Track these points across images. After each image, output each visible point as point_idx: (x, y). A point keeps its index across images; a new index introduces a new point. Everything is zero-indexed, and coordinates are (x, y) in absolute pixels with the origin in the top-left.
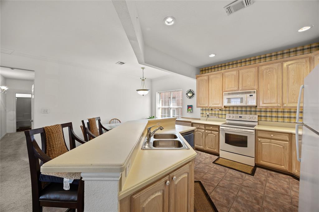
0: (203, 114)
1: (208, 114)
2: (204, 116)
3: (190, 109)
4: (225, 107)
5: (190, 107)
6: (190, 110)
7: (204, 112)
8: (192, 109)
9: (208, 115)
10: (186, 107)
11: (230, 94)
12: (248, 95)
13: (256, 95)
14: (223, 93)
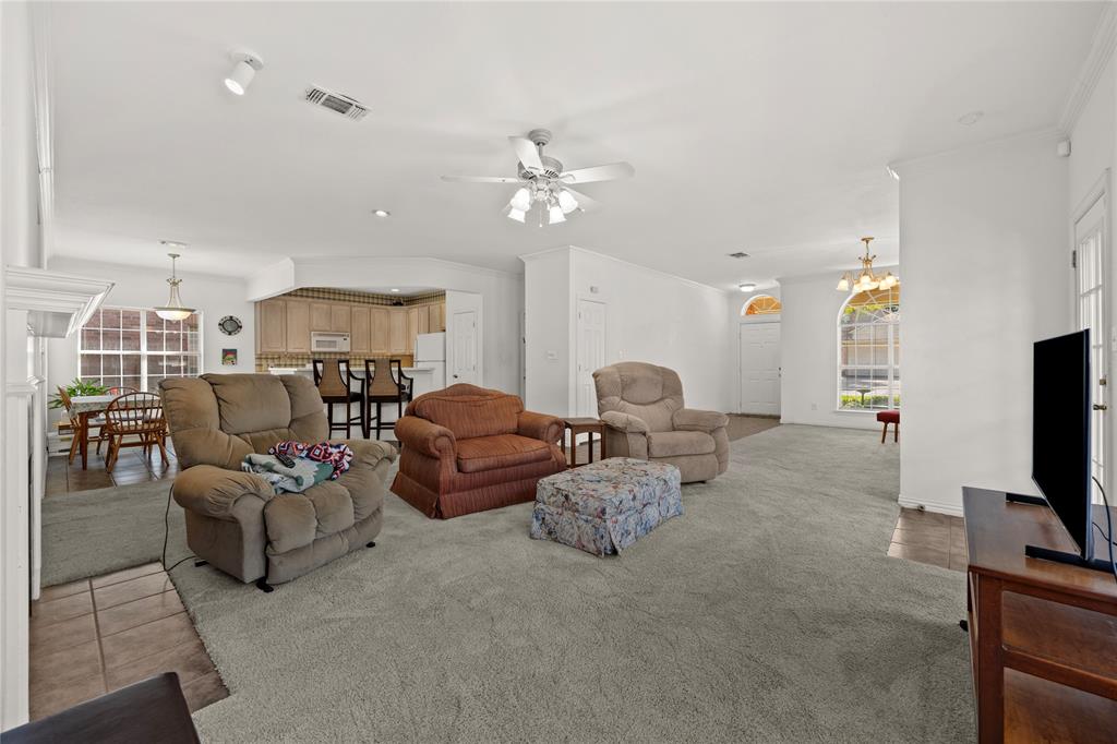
0: (260, 365)
2: (262, 369)
3: (230, 356)
4: (314, 353)
5: (228, 352)
6: (230, 360)
7: (263, 362)
8: (236, 357)
10: (220, 354)
11: (320, 335)
12: (342, 338)
13: (349, 339)
14: (310, 331)
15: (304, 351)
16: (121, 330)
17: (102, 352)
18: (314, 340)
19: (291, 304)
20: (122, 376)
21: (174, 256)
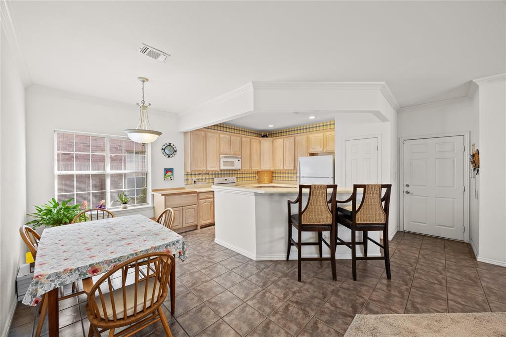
0: (188, 180)
1: (194, 179)
2: (189, 183)
3: (169, 174)
4: (221, 170)
5: (168, 171)
6: (169, 176)
7: (189, 178)
8: (173, 174)
9: (195, 182)
10: (163, 172)
11: (225, 157)
12: (237, 160)
13: (240, 160)
14: (220, 154)
15: (216, 169)
16: (91, 153)
17: (75, 172)
18: (222, 160)
19: (209, 134)
20: (91, 192)
21: (144, 80)
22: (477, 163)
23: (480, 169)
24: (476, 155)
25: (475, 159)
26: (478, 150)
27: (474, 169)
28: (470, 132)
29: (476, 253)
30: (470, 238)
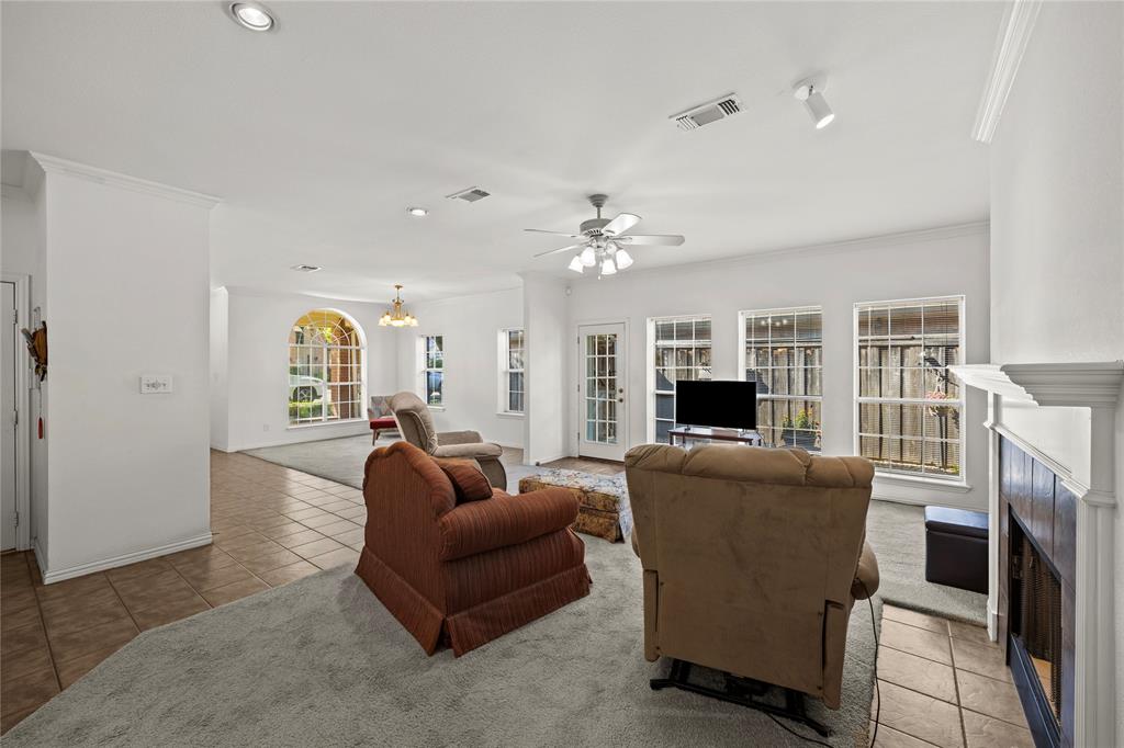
22: (41, 353)
23: (50, 367)
24: (40, 335)
25: (36, 343)
26: (44, 323)
27: (37, 367)
28: (30, 277)
29: (42, 568)
30: (33, 537)
